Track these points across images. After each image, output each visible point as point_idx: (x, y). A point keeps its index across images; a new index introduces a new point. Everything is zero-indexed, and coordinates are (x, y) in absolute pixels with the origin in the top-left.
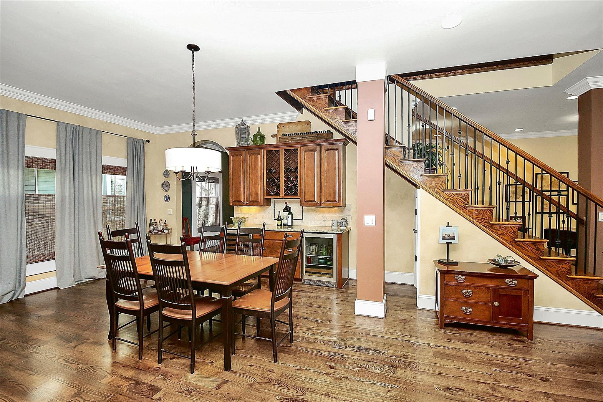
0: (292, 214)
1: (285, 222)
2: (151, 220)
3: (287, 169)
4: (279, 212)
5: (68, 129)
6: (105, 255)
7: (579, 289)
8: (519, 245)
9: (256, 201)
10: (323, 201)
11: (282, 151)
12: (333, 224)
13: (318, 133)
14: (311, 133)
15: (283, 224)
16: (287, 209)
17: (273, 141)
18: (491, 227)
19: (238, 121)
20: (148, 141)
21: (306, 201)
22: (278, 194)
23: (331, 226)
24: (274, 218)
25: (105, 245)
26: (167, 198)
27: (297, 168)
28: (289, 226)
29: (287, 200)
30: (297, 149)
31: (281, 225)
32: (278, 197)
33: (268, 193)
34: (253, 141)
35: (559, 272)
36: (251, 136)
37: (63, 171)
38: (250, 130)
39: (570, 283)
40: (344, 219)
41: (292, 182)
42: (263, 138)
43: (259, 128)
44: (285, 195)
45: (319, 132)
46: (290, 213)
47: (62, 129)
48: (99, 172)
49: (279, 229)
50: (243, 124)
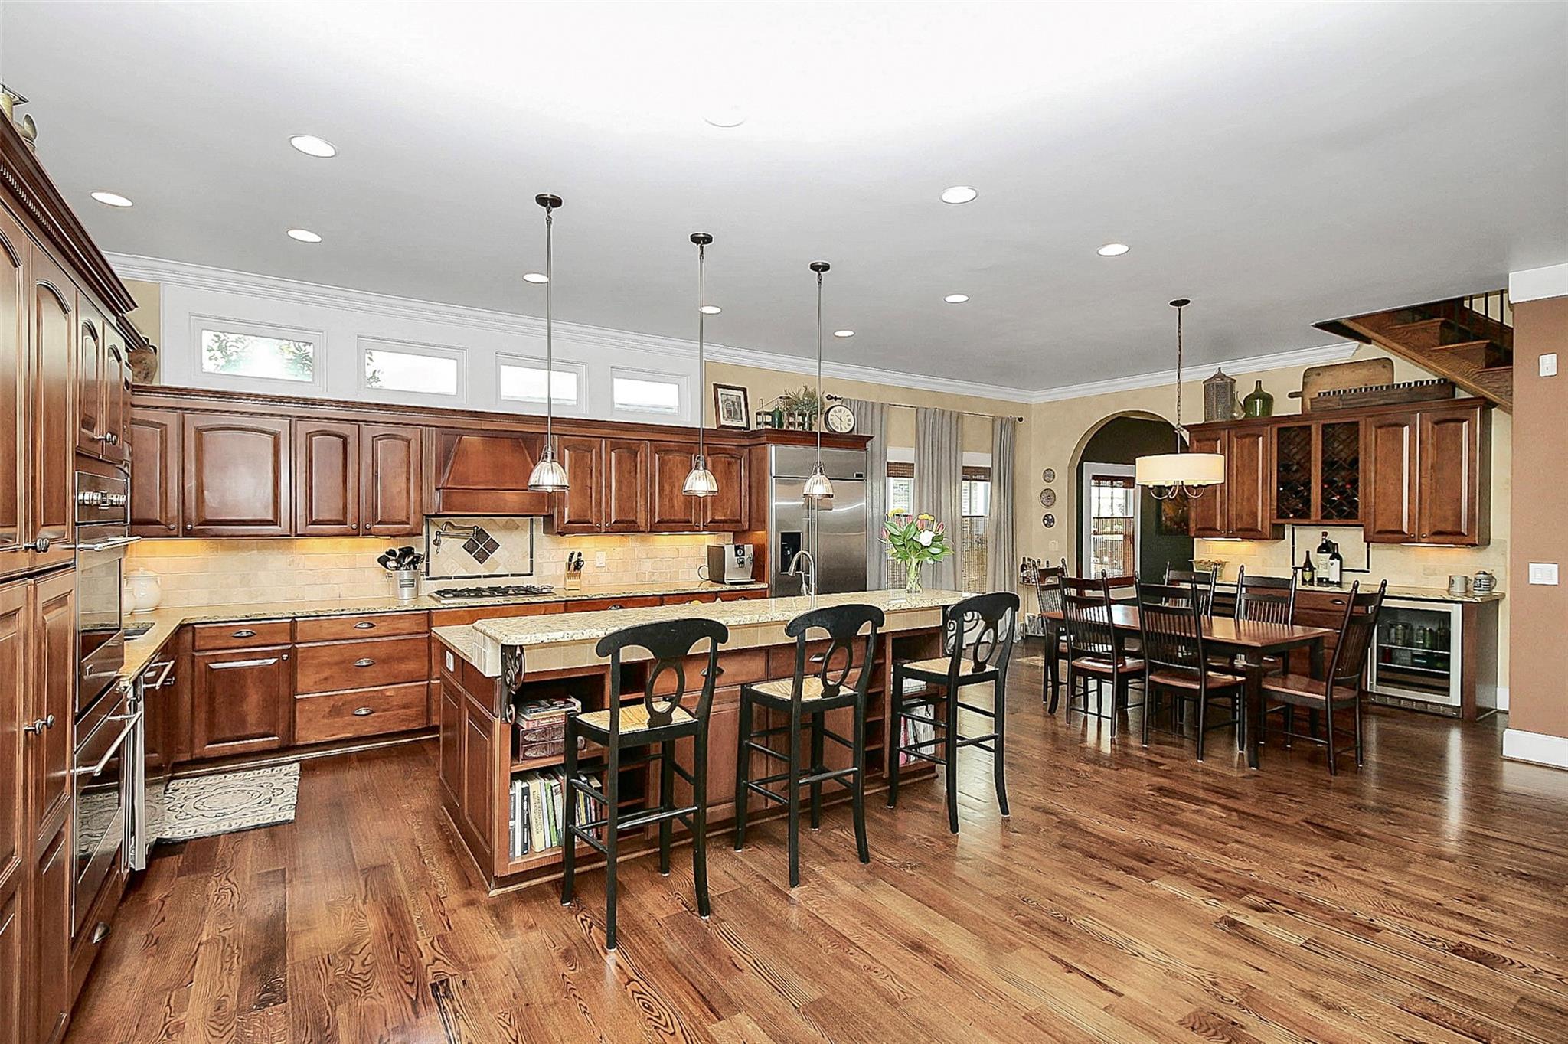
0: (1340, 558)
1: (1320, 573)
2: (1024, 559)
3: (1328, 464)
4: (1308, 552)
5: (927, 416)
9: (1252, 530)
10: (1426, 532)
11: (1317, 429)
12: (1451, 582)
13: (1413, 385)
14: (1393, 386)
15: (1315, 579)
16: (1328, 548)
17: (1294, 408)
19: (1208, 371)
20: (1020, 420)
21: (1380, 532)
22: (1305, 514)
23: (1447, 588)
24: (1293, 564)
26: (1049, 521)
27: (1356, 461)
28: (1333, 583)
29: (1326, 529)
30: (1357, 423)
31: (1312, 580)
32: (1306, 521)
33: (1281, 514)
34: (1244, 408)
36: (1241, 399)
37: (922, 479)
38: (1237, 387)
40: (1485, 573)
41: (1342, 492)
42: (1268, 400)
43: (1259, 383)
44: (1323, 518)
45: (1416, 383)
46: (1336, 556)
47: (921, 417)
48: (959, 479)
49: (1308, 587)
50: (1220, 376)
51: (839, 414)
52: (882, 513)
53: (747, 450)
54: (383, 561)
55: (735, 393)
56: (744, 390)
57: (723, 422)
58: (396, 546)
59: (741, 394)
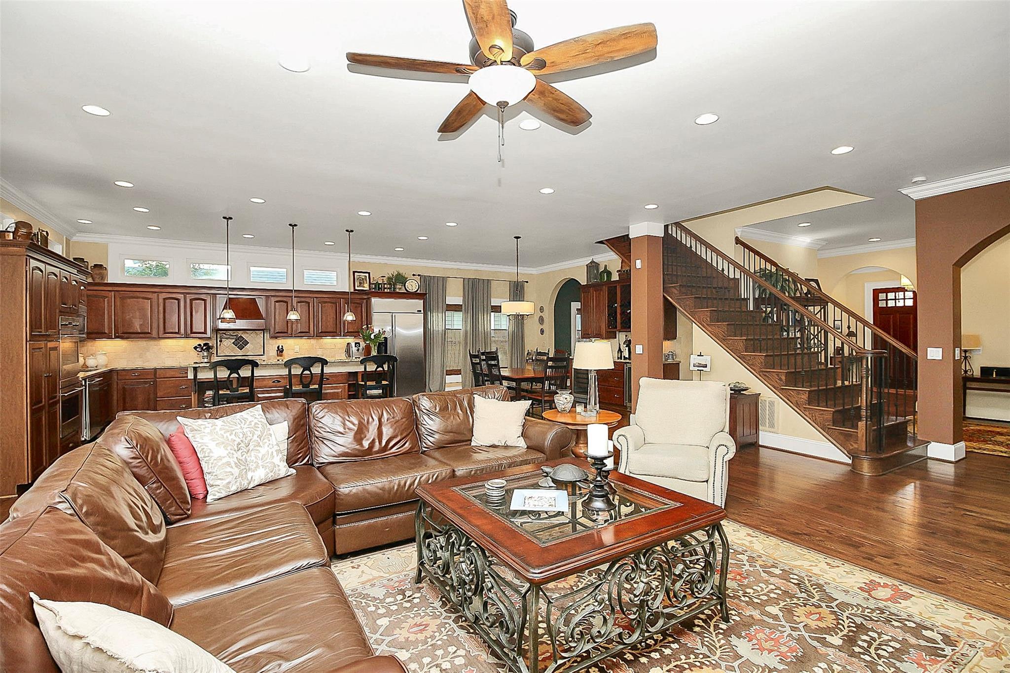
1: (624, 354)
2: (528, 350)
5: (470, 282)
6: (472, 363)
7: (816, 419)
8: (765, 375)
11: (619, 288)
15: (623, 357)
18: (744, 358)
20: (527, 282)
22: (616, 327)
25: (472, 356)
26: (542, 332)
31: (621, 357)
33: (610, 327)
34: (601, 277)
35: (799, 403)
36: (600, 272)
37: (466, 312)
38: (599, 267)
39: (807, 413)
42: (609, 273)
43: (606, 265)
44: (621, 328)
47: (466, 282)
48: (489, 311)
49: (619, 360)
50: (593, 262)
51: (411, 283)
52: (444, 329)
53: (365, 301)
54: (195, 348)
55: (365, 274)
56: (369, 273)
57: (356, 288)
58: (202, 343)
59: (367, 275)
